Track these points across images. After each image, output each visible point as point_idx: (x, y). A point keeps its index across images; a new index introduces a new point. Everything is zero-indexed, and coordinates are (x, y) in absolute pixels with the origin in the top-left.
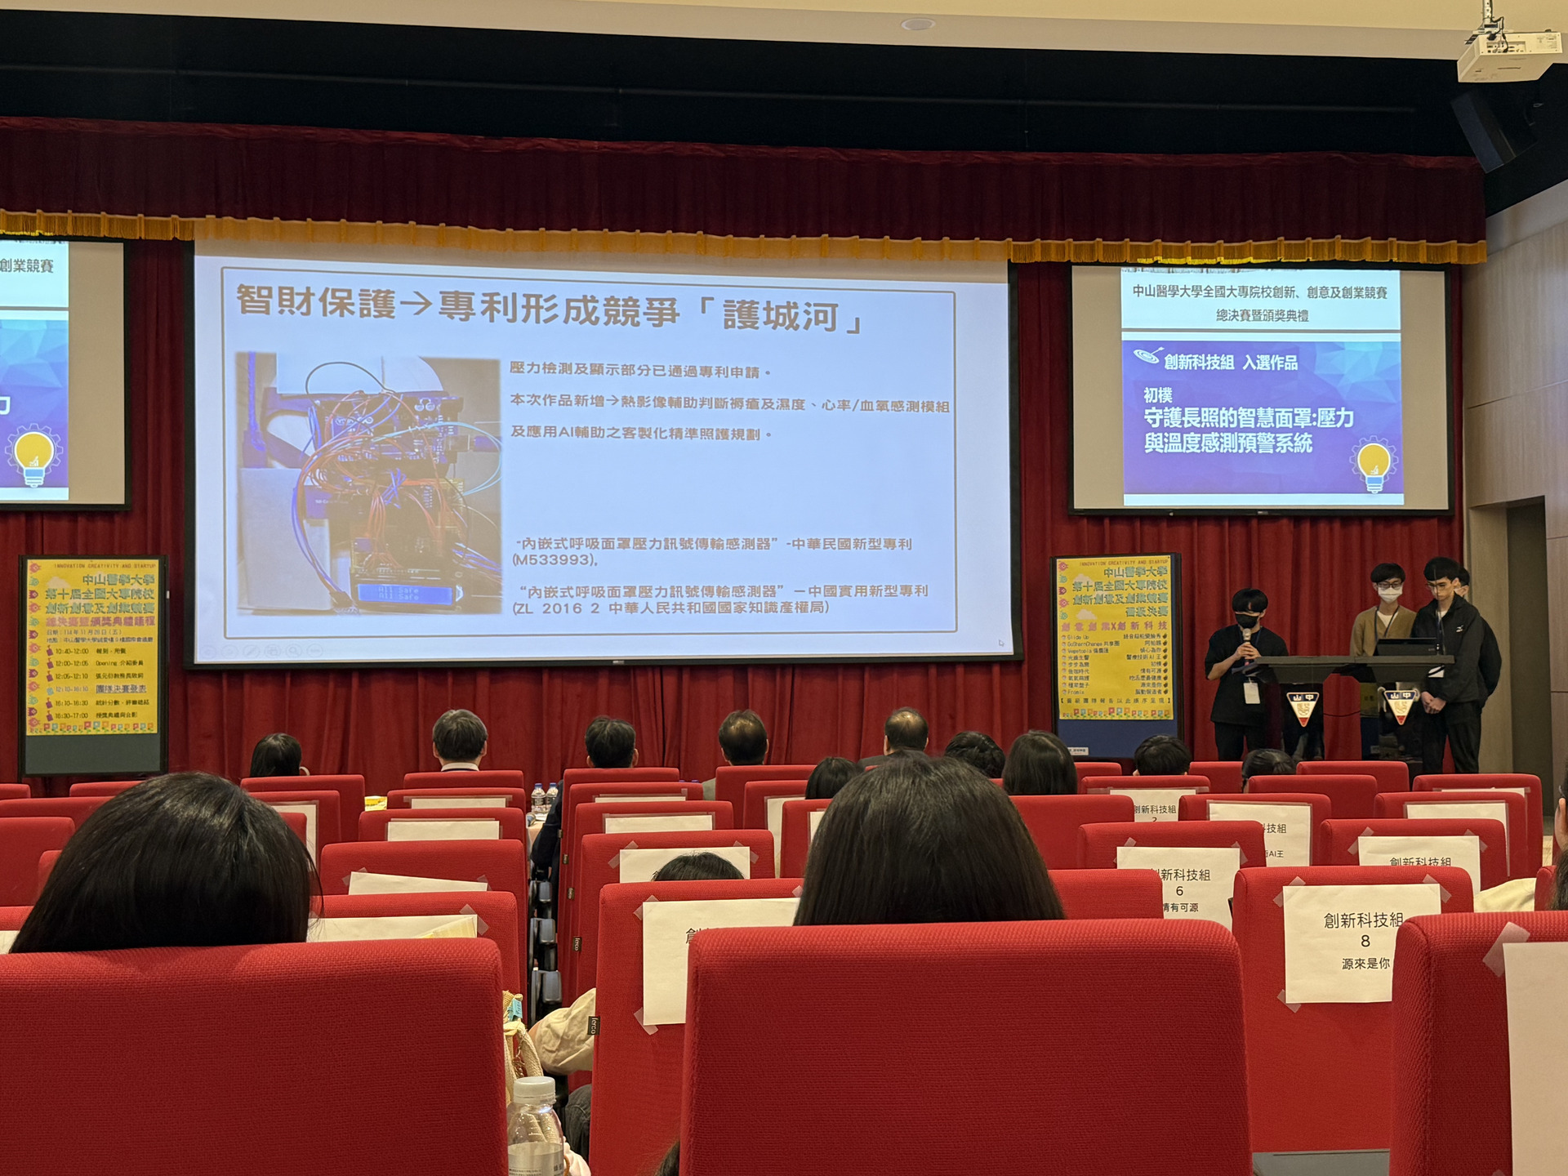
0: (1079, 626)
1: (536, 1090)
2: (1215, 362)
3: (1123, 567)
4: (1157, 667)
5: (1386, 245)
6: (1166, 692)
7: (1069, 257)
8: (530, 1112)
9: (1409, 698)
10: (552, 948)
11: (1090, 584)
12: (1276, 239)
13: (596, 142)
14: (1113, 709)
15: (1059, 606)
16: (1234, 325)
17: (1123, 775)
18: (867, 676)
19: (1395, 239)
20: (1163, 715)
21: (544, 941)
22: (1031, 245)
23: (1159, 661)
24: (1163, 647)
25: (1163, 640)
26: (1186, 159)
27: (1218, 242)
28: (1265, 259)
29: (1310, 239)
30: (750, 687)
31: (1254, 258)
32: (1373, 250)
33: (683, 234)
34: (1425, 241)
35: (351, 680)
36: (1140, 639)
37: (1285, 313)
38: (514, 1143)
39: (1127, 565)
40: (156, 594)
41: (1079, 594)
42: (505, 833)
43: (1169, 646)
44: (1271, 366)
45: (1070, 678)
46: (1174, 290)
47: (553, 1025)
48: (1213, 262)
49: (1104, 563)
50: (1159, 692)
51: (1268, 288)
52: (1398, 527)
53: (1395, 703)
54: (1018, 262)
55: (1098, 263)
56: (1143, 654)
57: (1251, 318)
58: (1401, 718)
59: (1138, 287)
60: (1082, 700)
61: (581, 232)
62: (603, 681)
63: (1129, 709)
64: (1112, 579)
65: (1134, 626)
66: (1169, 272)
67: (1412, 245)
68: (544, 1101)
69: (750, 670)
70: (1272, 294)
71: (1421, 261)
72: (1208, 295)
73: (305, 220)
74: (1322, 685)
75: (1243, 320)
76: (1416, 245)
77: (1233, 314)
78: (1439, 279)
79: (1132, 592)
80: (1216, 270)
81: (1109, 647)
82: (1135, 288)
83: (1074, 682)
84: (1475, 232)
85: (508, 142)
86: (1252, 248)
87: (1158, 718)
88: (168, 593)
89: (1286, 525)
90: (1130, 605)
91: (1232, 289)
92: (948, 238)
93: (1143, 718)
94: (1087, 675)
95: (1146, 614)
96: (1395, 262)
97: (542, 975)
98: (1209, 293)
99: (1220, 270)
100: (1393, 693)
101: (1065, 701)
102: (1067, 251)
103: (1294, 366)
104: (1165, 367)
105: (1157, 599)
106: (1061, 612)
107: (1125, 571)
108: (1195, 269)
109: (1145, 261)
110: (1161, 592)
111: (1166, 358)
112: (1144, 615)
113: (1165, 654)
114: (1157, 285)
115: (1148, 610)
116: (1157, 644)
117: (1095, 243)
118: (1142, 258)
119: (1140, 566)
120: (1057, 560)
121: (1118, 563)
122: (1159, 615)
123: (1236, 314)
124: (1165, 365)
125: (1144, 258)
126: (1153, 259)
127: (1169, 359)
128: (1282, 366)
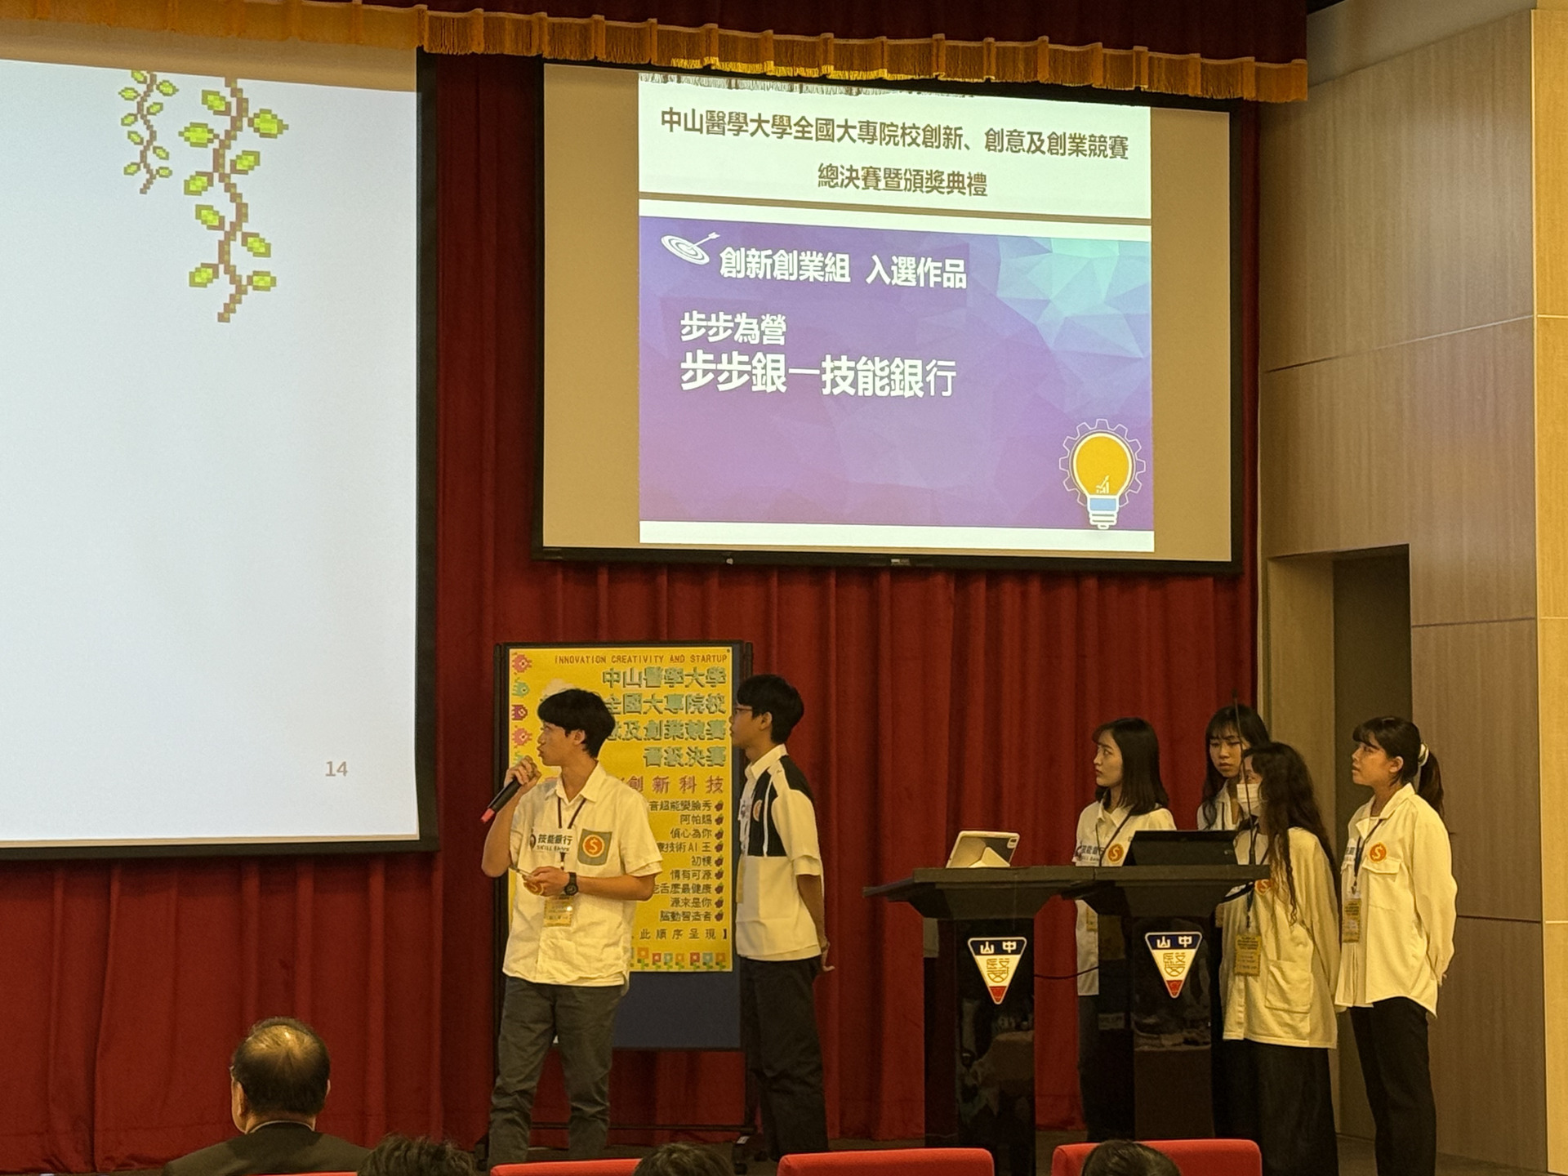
2: (812, 266)
3: (639, 668)
4: (703, 867)
5: (1128, 59)
6: (719, 917)
7: (540, 46)
9: (1189, 947)
12: (931, 37)
15: (512, 744)
16: (850, 195)
18: (115, 888)
19: (1145, 49)
20: (713, 964)
22: (466, 18)
23: (707, 854)
24: (715, 828)
25: (715, 814)
27: (823, 35)
28: (907, 74)
29: (991, 40)
31: (889, 72)
32: (1104, 65)
34: (1197, 56)
36: (671, 812)
37: (945, 177)
39: (647, 665)
43: (727, 826)
44: (918, 279)
46: (739, 123)
48: (814, 73)
49: (604, 660)
50: (707, 916)
51: (914, 127)
52: (1143, 590)
53: (1165, 956)
54: (444, 51)
55: (595, 63)
56: (676, 841)
57: (882, 185)
58: (1174, 982)
59: (671, 113)
63: (647, 950)
64: (619, 691)
65: (660, 784)
66: (730, 87)
67: (1175, 61)
70: (920, 140)
71: (1190, 95)
72: (803, 135)
74: (1031, 924)
75: (866, 187)
76: (1182, 61)
77: (848, 174)
78: (1218, 127)
79: (657, 718)
80: (816, 86)
82: (664, 113)
84: (1288, 41)
86: (886, 54)
87: (704, 969)
89: (941, 586)
90: (652, 744)
91: (846, 127)
93: (675, 969)
95: (683, 761)
96: (1145, 92)
98: (803, 132)
99: (825, 87)
100: (1160, 937)
102: (535, 35)
103: (961, 280)
104: (722, 272)
105: (705, 732)
106: (516, 754)
107: (643, 676)
108: (779, 84)
109: (685, 63)
110: (712, 717)
111: (721, 255)
112: (679, 764)
113: (719, 841)
114: (707, 112)
115: (688, 753)
116: (704, 822)
117: (590, 24)
118: (679, 58)
119: (678, 666)
120: (512, 651)
121: (630, 657)
122: (709, 763)
123: (854, 174)
124: (720, 269)
125: (684, 58)
126: (702, 62)
127: (729, 256)
128: (939, 279)
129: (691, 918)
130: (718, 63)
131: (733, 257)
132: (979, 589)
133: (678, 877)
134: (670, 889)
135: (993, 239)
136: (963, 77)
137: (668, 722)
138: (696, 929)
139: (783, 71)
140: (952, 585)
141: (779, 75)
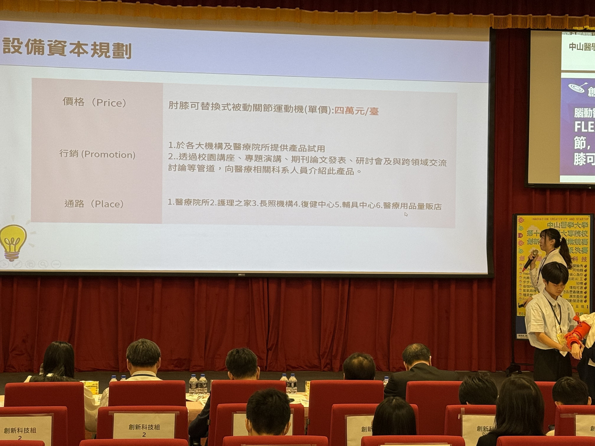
3: (559, 222)
4: (580, 285)
6: (585, 301)
7: (529, 25)
15: (518, 245)
18: (395, 286)
22: (506, 18)
23: (581, 281)
24: (584, 273)
25: (584, 269)
30: (322, 292)
33: (287, 9)
35: (78, 283)
39: (562, 221)
41: (531, 238)
43: (588, 273)
45: (524, 291)
49: (548, 219)
50: (581, 301)
54: (499, 28)
55: (548, 29)
59: (573, 44)
61: (224, 7)
62: (232, 287)
66: (593, 35)
82: (570, 44)
83: (527, 293)
92: (452, 14)
102: (528, 21)
104: (589, 95)
105: (581, 242)
106: (519, 249)
107: (561, 224)
109: (578, 28)
110: (583, 238)
111: (589, 89)
112: (572, 252)
113: (585, 277)
114: (585, 43)
115: (575, 249)
116: (580, 271)
117: (546, 17)
118: (576, 27)
119: (571, 221)
120: (518, 216)
121: (556, 219)
122: (582, 252)
124: (588, 94)
125: (577, 27)
126: (583, 27)
127: (591, 90)
129: (576, 301)
130: (589, 28)
131: (593, 90)
133: (572, 288)
134: (569, 292)
137: (569, 239)
138: (578, 305)
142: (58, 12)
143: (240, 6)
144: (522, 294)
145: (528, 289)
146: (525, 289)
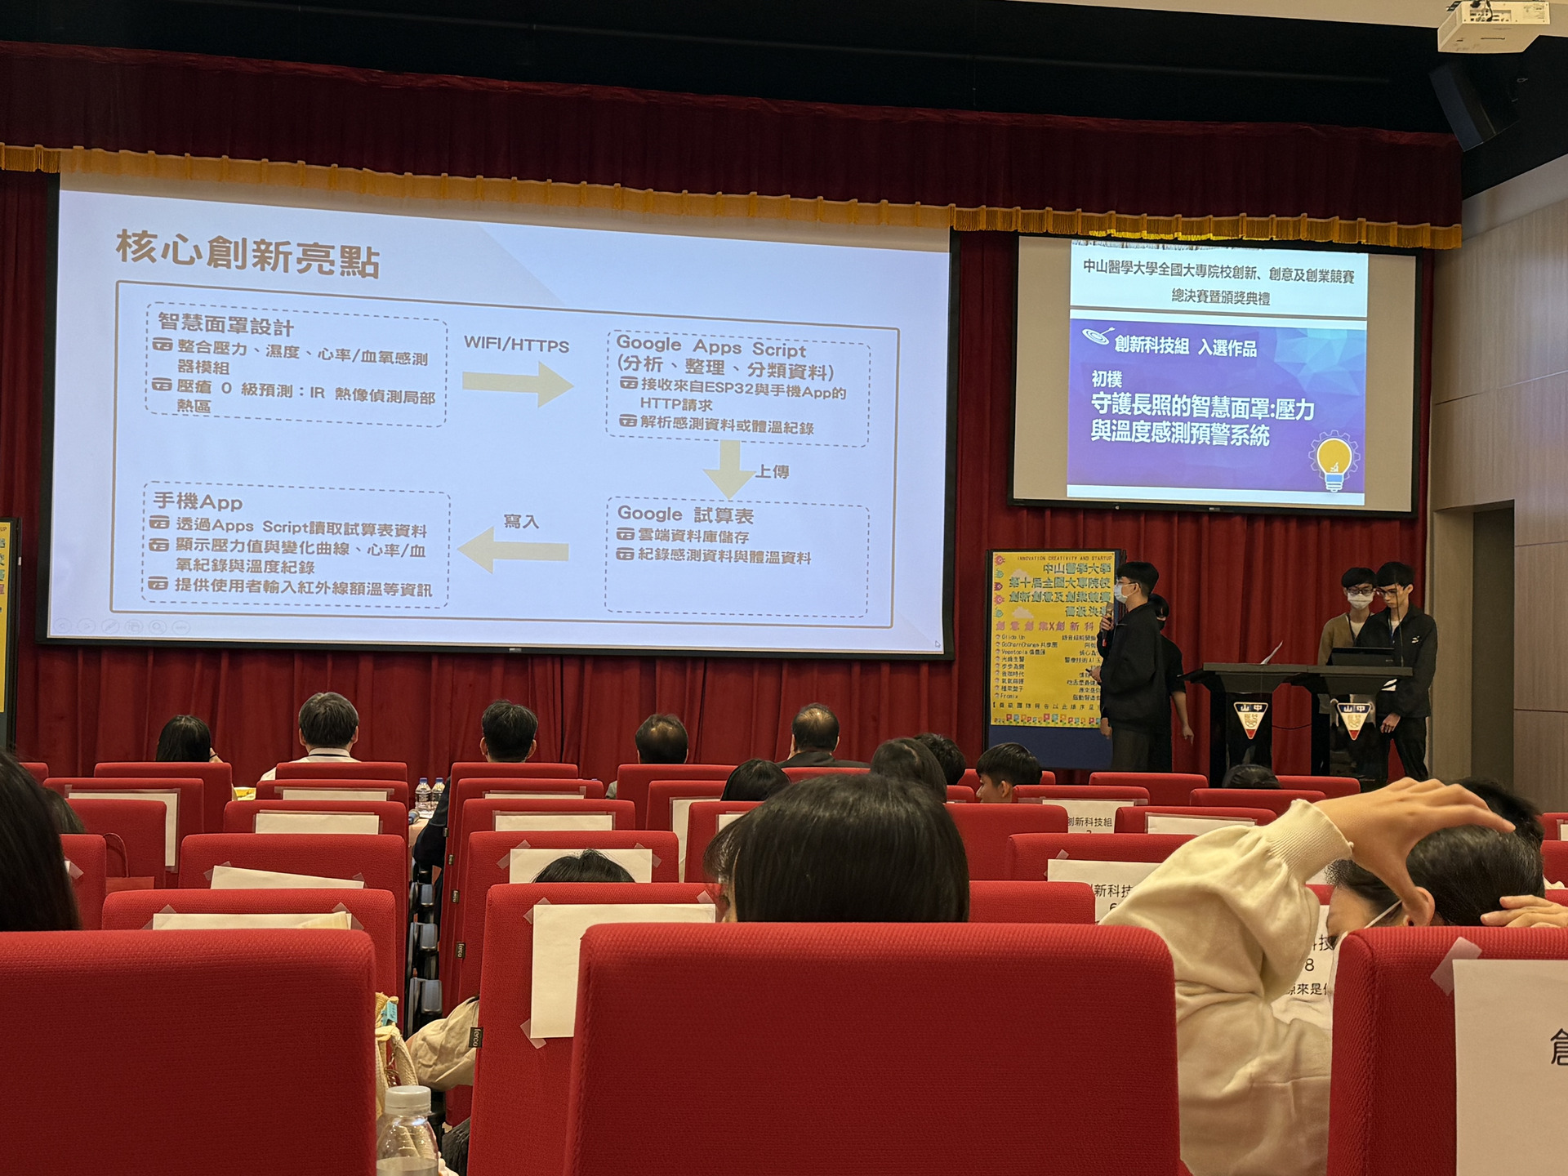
0: (1015, 626)
1: (411, 1100)
2: (1168, 346)
3: (1063, 562)
5: (1355, 226)
7: (1017, 226)
8: (401, 1123)
9: (1363, 712)
10: (432, 956)
11: (1027, 580)
12: (1238, 215)
13: (506, 82)
14: (1049, 715)
15: (993, 603)
16: (1190, 306)
17: (1057, 784)
18: (785, 672)
19: (1365, 220)
21: (424, 947)
22: (976, 212)
26: (1144, 125)
27: (1176, 216)
28: (1225, 236)
29: (1274, 216)
30: (658, 682)
31: (1214, 235)
32: (1340, 230)
33: (598, 185)
34: (1396, 223)
35: (220, 662)
36: (1080, 641)
37: (1245, 295)
38: (384, 1158)
39: (1068, 561)
40: (6, 561)
41: (1016, 590)
42: (385, 828)
44: (1228, 352)
45: (1004, 681)
46: (1127, 266)
47: (428, 1038)
48: (1170, 237)
49: (1043, 558)
51: (1228, 267)
52: (1357, 529)
53: (1349, 717)
54: (965, 230)
55: (1047, 234)
56: (1082, 657)
57: (1209, 300)
58: (1354, 732)
59: (1090, 262)
60: (1015, 705)
61: (485, 179)
62: (498, 671)
63: (1065, 716)
64: (1052, 575)
65: (1074, 626)
66: (1123, 247)
67: (1382, 227)
68: (417, 1113)
69: (658, 662)
70: (1231, 275)
71: (1391, 246)
72: (1164, 273)
73: (184, 155)
74: (1271, 695)
75: (1200, 301)
76: (1386, 227)
77: (1189, 294)
78: (1409, 265)
79: (1072, 590)
80: (1173, 246)
81: (1046, 649)
82: (1085, 262)
83: (1007, 685)
84: (1450, 215)
85: (411, 78)
86: (1211, 224)
88: (20, 559)
89: (1239, 524)
90: (1071, 604)
91: (1189, 268)
92: (886, 201)
93: (1081, 726)
94: (1022, 678)
95: (1087, 614)
96: (1364, 245)
97: (421, 983)
98: (1164, 271)
99: (1177, 246)
100: (1346, 706)
101: (997, 705)
102: (1014, 219)
103: (1253, 352)
104: (1116, 349)
106: (996, 609)
107: (1066, 567)
108: (1149, 245)
109: (1097, 234)
110: (1103, 590)
111: (1117, 339)
112: (1084, 615)
114: (1110, 261)
115: (1091, 610)
117: (1045, 213)
118: (1094, 231)
119: (1082, 562)
120: (994, 553)
121: (1058, 559)
123: (1193, 294)
124: (1115, 347)
125: (1096, 231)
126: (1107, 233)
127: (1120, 340)
128: (1240, 352)
130: (1115, 233)
131: (1122, 341)
132: (1260, 526)
133: (1083, 676)
134: (1079, 683)
135: (1273, 330)
136: (1257, 237)
137: (1079, 592)
139: (1152, 237)
140: (1246, 522)
141: (1148, 238)
142: (190, 176)
143: (516, 178)
144: (1000, 687)
145: (1010, 678)
146: (1004, 678)
